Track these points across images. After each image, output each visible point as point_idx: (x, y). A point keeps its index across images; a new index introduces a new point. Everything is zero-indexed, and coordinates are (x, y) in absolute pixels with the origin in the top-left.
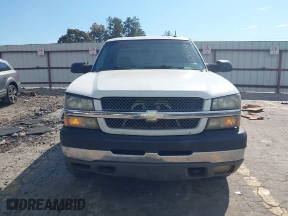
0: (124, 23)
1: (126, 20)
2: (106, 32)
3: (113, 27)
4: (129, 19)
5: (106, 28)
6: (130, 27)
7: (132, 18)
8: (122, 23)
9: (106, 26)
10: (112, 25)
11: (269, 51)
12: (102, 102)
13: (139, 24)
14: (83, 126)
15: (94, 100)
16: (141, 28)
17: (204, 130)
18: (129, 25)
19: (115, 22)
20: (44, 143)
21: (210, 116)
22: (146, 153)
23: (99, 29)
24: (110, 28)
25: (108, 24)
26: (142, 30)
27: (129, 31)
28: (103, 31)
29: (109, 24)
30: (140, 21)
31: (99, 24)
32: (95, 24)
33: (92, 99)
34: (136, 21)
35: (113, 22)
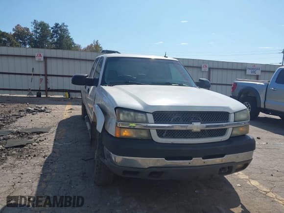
0: (52, 28)
1: (54, 26)
2: (31, 35)
3: (39, 31)
4: (57, 25)
5: (31, 31)
6: (58, 33)
7: (60, 24)
8: (50, 28)
9: (31, 29)
10: (39, 29)
11: (201, 68)
12: (154, 116)
13: (68, 30)
14: (134, 136)
15: (147, 114)
16: (70, 35)
17: (230, 137)
18: (57, 31)
19: (42, 26)
20: (35, 156)
21: (234, 126)
22: (193, 159)
23: (23, 31)
24: (36, 32)
25: (33, 28)
26: (70, 36)
27: (57, 37)
28: (28, 34)
29: (35, 27)
30: (68, 28)
31: (23, 26)
32: (18, 25)
33: (145, 113)
34: (65, 28)
35: (40, 25)
